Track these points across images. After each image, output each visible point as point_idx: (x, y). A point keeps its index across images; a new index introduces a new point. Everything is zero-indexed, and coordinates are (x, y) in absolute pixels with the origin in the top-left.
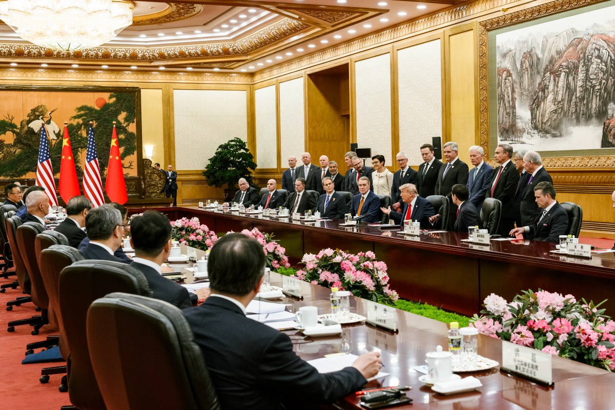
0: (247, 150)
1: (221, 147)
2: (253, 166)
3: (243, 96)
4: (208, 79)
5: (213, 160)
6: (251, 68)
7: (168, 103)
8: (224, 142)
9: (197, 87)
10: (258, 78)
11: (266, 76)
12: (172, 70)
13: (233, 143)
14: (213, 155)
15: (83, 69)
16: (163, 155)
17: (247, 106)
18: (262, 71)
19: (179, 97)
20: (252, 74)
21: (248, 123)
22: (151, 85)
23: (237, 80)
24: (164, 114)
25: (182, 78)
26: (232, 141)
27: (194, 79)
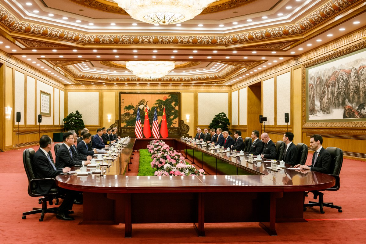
0: (227, 117)
1: (216, 116)
2: (229, 124)
3: (226, 95)
4: (213, 88)
5: (213, 121)
6: (229, 83)
7: (196, 98)
8: (217, 114)
9: (208, 91)
10: (233, 87)
11: (235, 86)
12: (197, 85)
13: (220, 114)
14: (213, 119)
15: (163, 85)
16: (193, 118)
17: (229, 99)
18: (234, 84)
19: (201, 95)
20: (231, 86)
21: (229, 106)
22: (189, 91)
23: (224, 88)
24: (194, 102)
25: (202, 88)
26: (220, 113)
27: (207, 88)
